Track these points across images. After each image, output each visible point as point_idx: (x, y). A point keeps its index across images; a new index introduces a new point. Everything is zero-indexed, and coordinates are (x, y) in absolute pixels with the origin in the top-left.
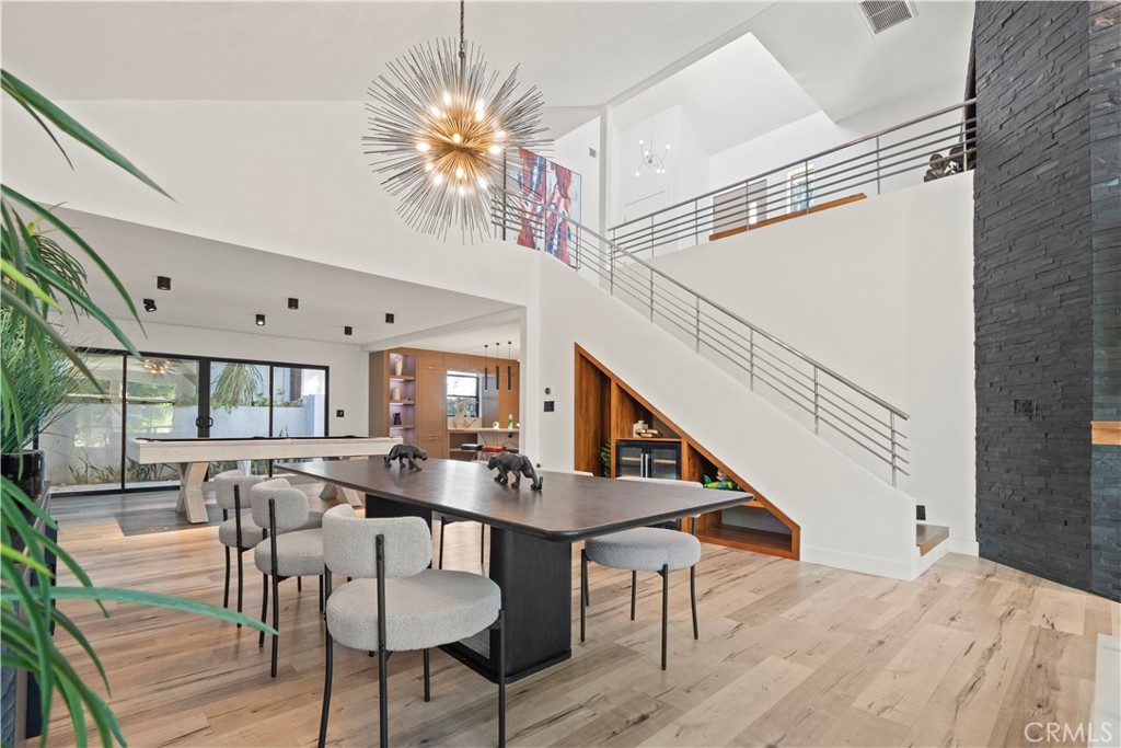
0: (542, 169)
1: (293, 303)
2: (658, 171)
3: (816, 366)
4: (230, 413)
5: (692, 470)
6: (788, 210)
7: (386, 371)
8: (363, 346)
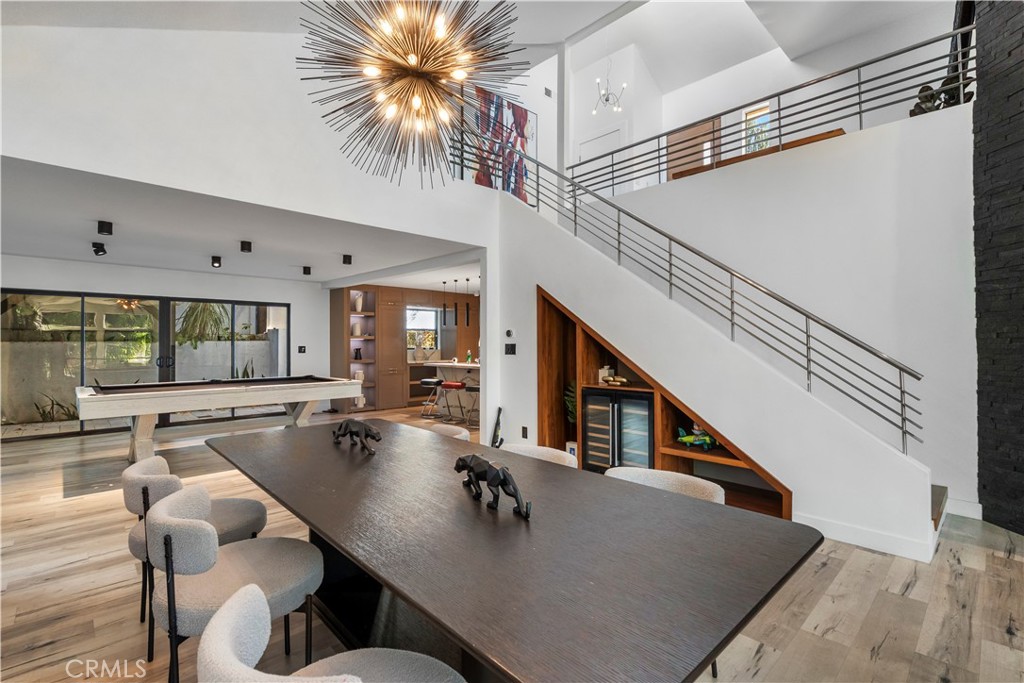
0: (499, 107)
1: (246, 246)
2: (615, 109)
3: (808, 317)
4: (195, 348)
5: (665, 422)
6: (743, 152)
7: (346, 307)
8: (324, 283)
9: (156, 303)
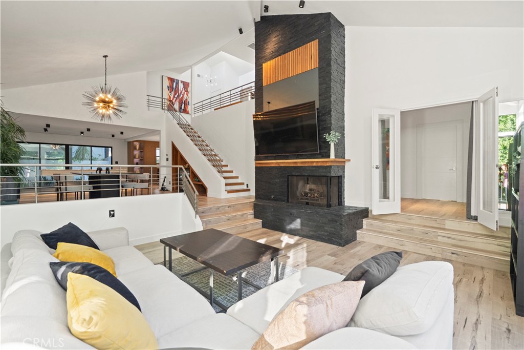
0: (177, 83)
1: (89, 130)
7: (133, 148)
8: (125, 140)
9: (64, 146)
